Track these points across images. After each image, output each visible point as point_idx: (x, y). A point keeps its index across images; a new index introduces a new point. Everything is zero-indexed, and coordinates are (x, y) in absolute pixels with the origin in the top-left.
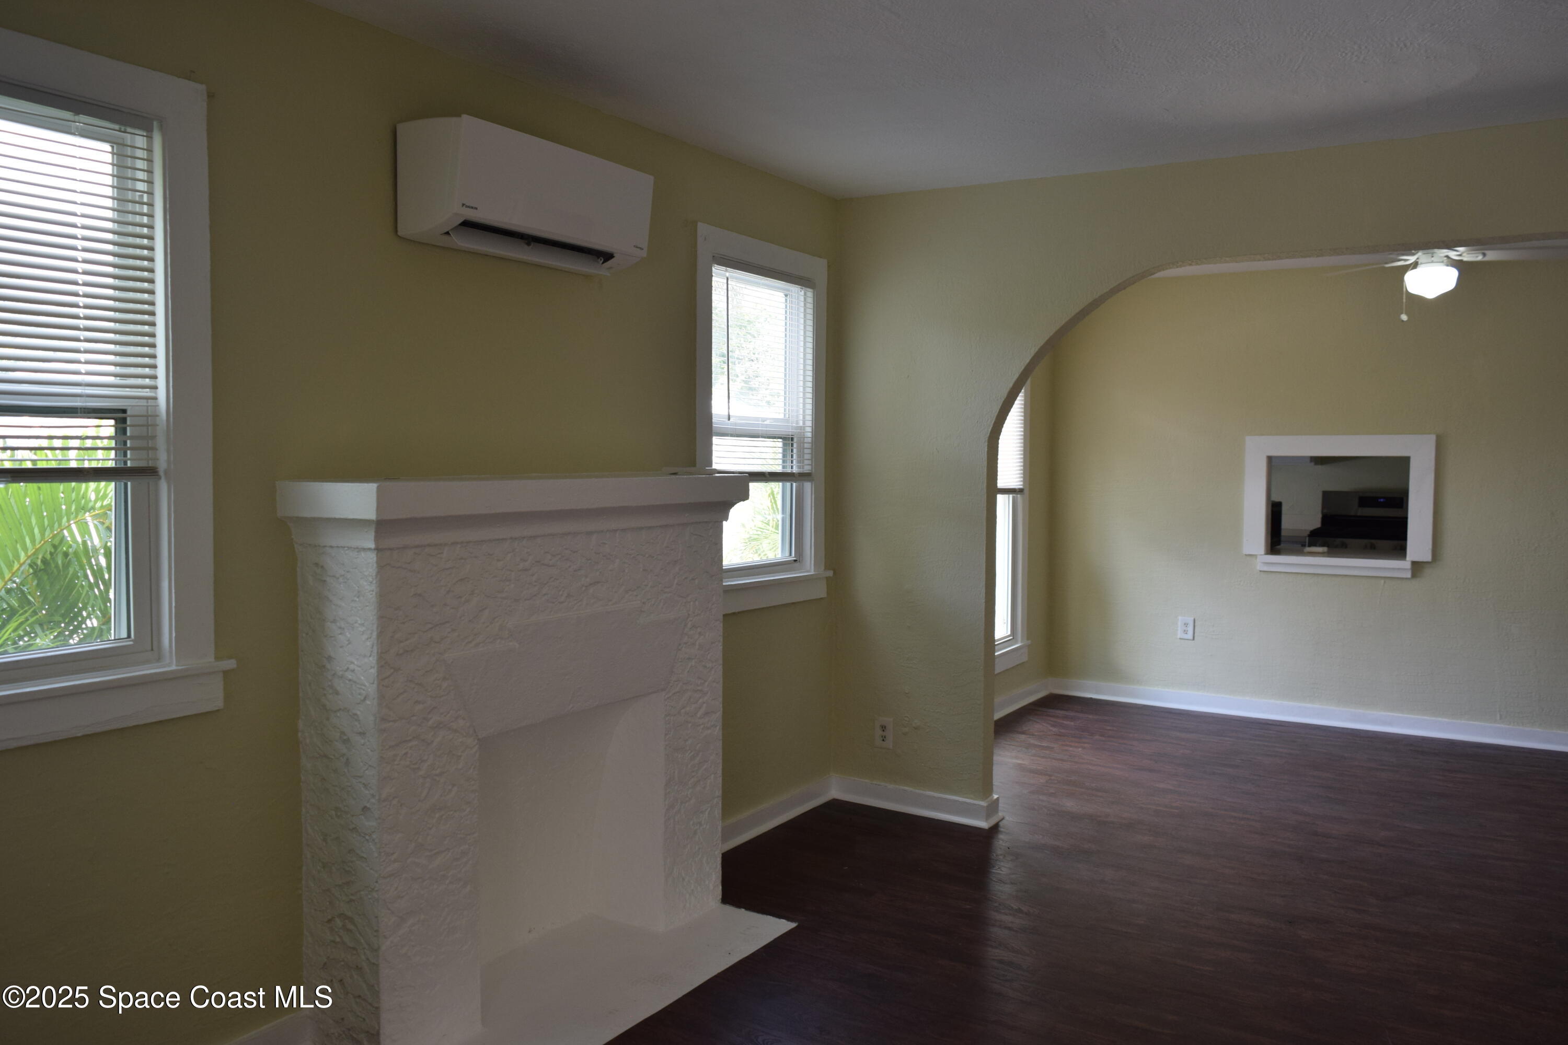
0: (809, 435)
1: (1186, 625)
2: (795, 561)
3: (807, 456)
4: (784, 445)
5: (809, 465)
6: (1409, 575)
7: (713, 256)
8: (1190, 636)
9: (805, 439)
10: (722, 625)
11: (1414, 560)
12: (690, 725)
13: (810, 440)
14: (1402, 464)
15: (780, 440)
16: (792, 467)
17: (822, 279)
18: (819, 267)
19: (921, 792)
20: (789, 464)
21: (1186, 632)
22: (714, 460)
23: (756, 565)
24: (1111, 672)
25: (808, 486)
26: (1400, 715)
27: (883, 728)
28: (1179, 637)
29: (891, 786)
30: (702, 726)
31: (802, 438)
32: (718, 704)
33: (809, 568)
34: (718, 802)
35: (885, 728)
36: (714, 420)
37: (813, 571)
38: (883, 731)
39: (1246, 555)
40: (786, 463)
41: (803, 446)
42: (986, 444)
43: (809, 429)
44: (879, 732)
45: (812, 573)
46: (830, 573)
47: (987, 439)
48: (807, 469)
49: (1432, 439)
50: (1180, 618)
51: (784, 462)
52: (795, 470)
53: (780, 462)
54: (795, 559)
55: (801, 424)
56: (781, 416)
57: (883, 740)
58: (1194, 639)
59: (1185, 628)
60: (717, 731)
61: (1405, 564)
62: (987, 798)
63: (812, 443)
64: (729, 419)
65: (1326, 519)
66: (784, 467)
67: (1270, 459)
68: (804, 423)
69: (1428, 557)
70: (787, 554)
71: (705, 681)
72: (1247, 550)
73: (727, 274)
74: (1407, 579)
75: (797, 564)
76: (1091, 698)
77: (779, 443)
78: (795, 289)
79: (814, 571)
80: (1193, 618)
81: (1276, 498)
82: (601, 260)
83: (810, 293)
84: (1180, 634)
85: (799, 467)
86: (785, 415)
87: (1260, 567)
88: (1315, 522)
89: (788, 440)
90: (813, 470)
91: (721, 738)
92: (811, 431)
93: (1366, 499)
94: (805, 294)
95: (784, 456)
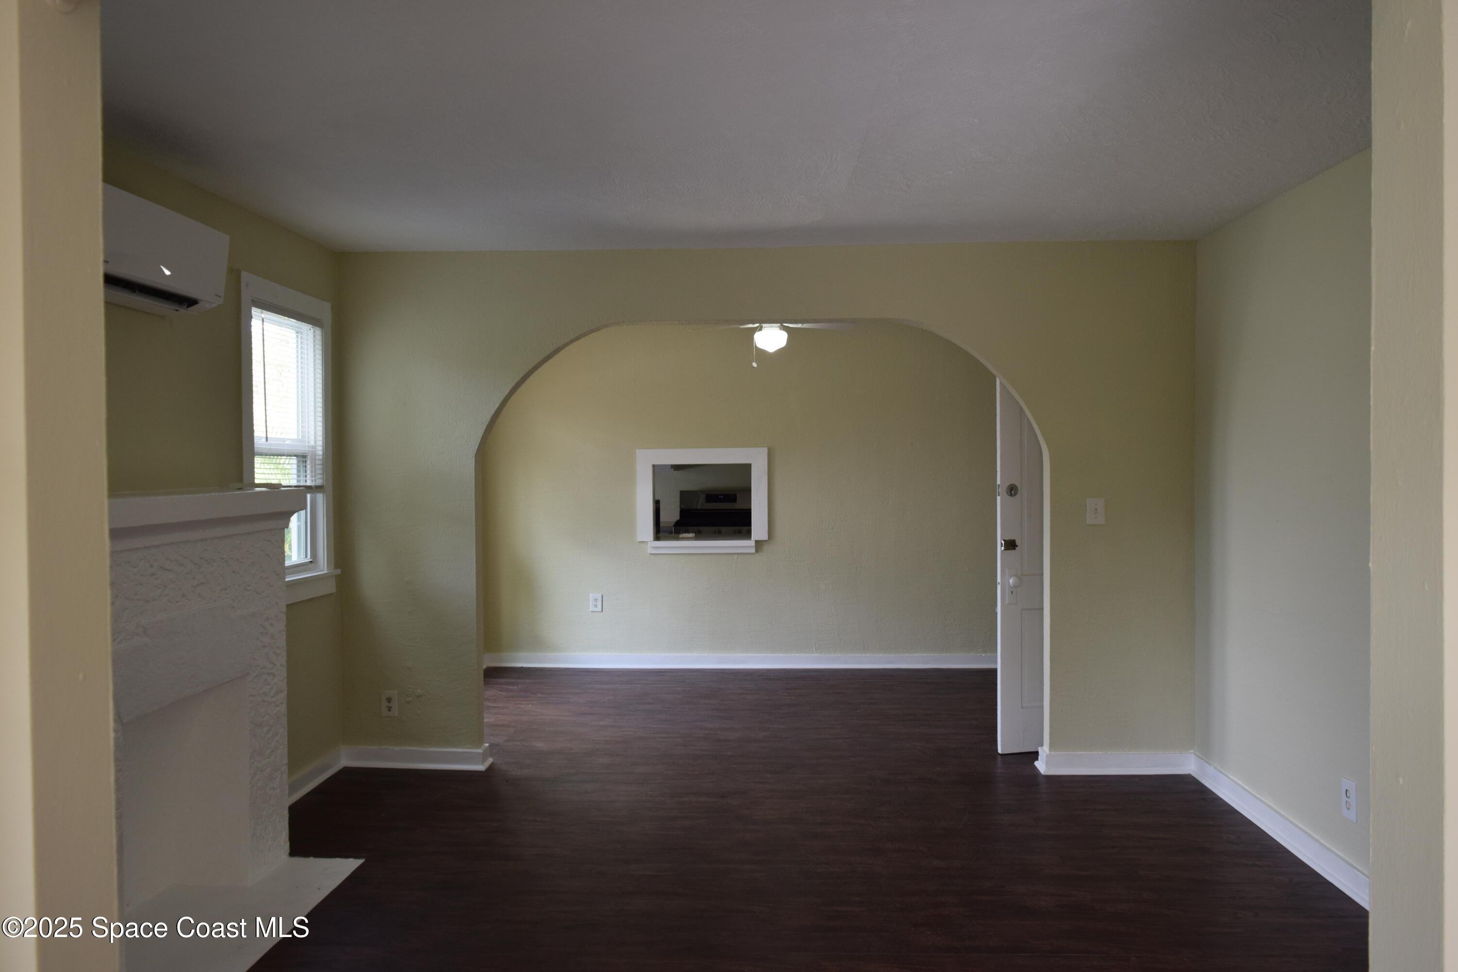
0: (320, 453)
1: (596, 600)
2: (311, 562)
3: (319, 471)
4: (298, 462)
5: (321, 478)
6: (753, 551)
7: (252, 300)
8: (599, 608)
9: (317, 456)
10: (285, 616)
11: (757, 539)
12: (266, 703)
13: (321, 457)
14: (746, 469)
15: (295, 458)
16: (306, 481)
17: (327, 318)
18: (325, 310)
19: (425, 749)
20: (302, 478)
21: (596, 606)
22: (256, 476)
23: (297, 564)
24: (538, 644)
25: (320, 497)
26: (752, 655)
27: (389, 700)
28: (590, 610)
29: (397, 748)
30: (274, 704)
31: (314, 455)
32: (284, 685)
33: (323, 567)
34: (285, 768)
35: (391, 699)
36: (255, 440)
37: (326, 569)
38: (389, 702)
39: (639, 542)
40: (300, 477)
41: (315, 462)
42: (474, 459)
43: (320, 448)
44: (385, 704)
45: (325, 572)
46: (339, 571)
47: (474, 455)
48: (319, 482)
49: (765, 451)
50: (591, 595)
51: (298, 476)
52: (309, 483)
53: (295, 476)
54: (311, 560)
55: (312, 443)
56: (295, 437)
57: (389, 710)
58: (602, 611)
59: (595, 603)
60: (283, 708)
61: (751, 543)
62: (481, 746)
63: (323, 460)
64: (267, 440)
65: (683, 512)
66: (298, 481)
67: (654, 466)
68: (315, 442)
69: (765, 537)
70: (303, 555)
71: (276, 665)
72: (640, 538)
73: (263, 316)
74: (752, 553)
75: (311, 565)
76: (522, 667)
77: (294, 460)
78: (306, 327)
79: (328, 570)
80: (601, 595)
81: (657, 498)
82: (185, 305)
83: (318, 331)
84: (591, 608)
85: (312, 481)
86: (298, 436)
87: (650, 551)
88: (676, 517)
89: (302, 458)
90: (325, 483)
91: (286, 713)
92: (322, 449)
93: (712, 496)
94: (314, 332)
95: (298, 471)
